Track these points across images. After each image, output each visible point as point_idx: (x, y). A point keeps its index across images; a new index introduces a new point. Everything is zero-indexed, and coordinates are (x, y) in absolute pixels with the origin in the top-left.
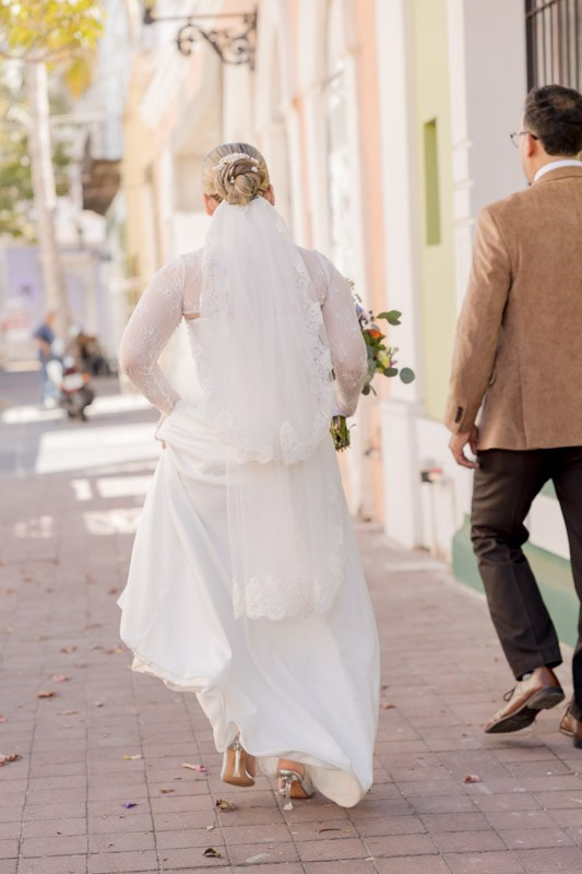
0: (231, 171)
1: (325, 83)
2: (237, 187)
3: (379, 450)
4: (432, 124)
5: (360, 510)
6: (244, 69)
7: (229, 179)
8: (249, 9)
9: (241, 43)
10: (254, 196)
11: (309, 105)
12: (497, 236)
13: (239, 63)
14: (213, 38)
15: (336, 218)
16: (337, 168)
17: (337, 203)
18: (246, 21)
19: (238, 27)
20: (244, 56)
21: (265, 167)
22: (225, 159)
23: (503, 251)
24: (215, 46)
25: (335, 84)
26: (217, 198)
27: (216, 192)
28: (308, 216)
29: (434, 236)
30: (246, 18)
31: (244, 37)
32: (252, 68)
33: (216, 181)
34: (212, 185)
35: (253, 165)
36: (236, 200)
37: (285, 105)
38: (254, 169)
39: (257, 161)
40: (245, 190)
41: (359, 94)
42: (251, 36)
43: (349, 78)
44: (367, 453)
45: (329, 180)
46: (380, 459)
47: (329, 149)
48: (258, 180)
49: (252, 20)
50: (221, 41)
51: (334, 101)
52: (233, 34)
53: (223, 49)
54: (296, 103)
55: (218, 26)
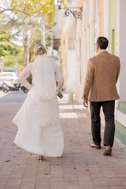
0: (39, 50)
1: (94, 22)
2: (41, 52)
7: (39, 51)
8: (82, 7)
9: (79, 14)
10: (44, 53)
11: (91, 27)
12: (91, 64)
13: (79, 18)
14: (73, 13)
18: (80, 9)
19: (79, 10)
20: (80, 17)
21: (44, 48)
22: (38, 47)
23: (93, 67)
24: (74, 14)
26: (37, 54)
27: (37, 53)
28: (90, 51)
31: (80, 13)
32: (81, 19)
33: (37, 52)
34: (36, 52)
35: (43, 48)
36: (41, 54)
38: (43, 49)
39: (43, 47)
40: (42, 53)
41: (100, 24)
42: (81, 12)
43: (98, 21)
48: (44, 50)
50: (75, 13)
52: (77, 12)
53: (75, 15)
54: (88, 26)
55: (75, 10)
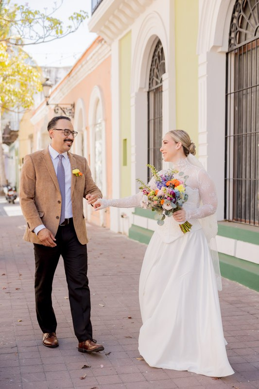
1: (95, 125)
3: (109, 211)
4: (126, 140)
5: (103, 225)
8: (73, 103)
9: (71, 111)
11: (91, 130)
13: (70, 116)
15: (97, 156)
16: (98, 145)
17: (97, 153)
19: (70, 107)
20: (71, 114)
25: (98, 125)
29: (125, 164)
30: (72, 105)
31: (71, 110)
32: (73, 117)
37: (84, 128)
41: (106, 130)
42: (73, 110)
44: (106, 212)
45: (95, 148)
46: (109, 213)
47: (95, 140)
49: (73, 106)
50: (65, 110)
51: (97, 129)
52: (68, 109)
53: (66, 112)
54: (87, 128)
55: (65, 106)
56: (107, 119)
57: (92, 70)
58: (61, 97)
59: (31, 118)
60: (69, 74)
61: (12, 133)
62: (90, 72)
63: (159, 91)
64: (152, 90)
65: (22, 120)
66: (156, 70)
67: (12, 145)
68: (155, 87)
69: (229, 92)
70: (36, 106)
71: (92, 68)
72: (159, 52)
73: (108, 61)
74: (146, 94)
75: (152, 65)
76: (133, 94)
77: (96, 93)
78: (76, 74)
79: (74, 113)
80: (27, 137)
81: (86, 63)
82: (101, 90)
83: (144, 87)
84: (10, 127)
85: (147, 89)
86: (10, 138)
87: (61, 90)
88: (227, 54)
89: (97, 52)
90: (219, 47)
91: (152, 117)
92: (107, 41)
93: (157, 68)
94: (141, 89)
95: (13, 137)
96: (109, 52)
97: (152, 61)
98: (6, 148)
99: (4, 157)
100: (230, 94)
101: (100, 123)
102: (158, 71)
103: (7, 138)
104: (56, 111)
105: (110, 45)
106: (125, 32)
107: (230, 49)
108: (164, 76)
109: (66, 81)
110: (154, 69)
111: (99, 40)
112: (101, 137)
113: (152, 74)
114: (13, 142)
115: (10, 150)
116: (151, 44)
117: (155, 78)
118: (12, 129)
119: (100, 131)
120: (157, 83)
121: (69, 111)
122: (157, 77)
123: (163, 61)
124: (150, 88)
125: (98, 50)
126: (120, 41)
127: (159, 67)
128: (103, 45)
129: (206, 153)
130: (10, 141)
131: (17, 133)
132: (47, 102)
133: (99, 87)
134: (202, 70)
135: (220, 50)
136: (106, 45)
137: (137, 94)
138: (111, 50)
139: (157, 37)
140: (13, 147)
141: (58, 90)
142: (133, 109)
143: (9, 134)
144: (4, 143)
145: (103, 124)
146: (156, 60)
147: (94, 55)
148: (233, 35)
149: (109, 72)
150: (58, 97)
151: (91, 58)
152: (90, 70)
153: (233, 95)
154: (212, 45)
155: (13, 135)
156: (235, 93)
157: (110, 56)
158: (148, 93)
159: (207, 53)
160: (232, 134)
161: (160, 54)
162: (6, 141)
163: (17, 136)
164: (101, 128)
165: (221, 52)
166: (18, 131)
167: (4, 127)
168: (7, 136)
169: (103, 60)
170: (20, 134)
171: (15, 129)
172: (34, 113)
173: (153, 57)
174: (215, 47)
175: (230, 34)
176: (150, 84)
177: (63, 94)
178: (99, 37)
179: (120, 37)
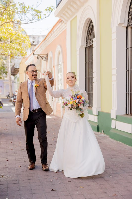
1: (58, 65)
5: (62, 117)
6: (45, 61)
8: (47, 54)
9: (46, 58)
11: (56, 68)
15: (59, 81)
16: (59, 75)
17: (59, 80)
19: (45, 56)
20: (46, 60)
25: (60, 65)
31: (46, 57)
32: (47, 61)
37: (52, 67)
41: (64, 68)
42: (47, 57)
45: (58, 77)
47: (58, 73)
49: (47, 55)
50: (43, 58)
51: (59, 67)
52: (44, 57)
53: (43, 59)
54: (54, 67)
55: (42, 56)
56: (64, 62)
57: (56, 37)
58: (41, 51)
59: (25, 62)
60: (45, 39)
61: (16, 70)
62: (55, 38)
63: (91, 47)
64: (88, 47)
65: (21, 63)
66: (89, 36)
67: (16, 76)
68: (89, 45)
69: (128, 47)
70: (28, 56)
71: (57, 35)
72: (91, 27)
73: (65, 32)
74: (85, 48)
75: (87, 34)
76: (78, 49)
77: (59, 49)
78: (48, 39)
79: (47, 59)
80: (23, 72)
81: (53, 33)
82: (61, 47)
83: (83, 45)
84: (14, 67)
85: (85, 46)
86: (15, 72)
87: (41, 47)
88: (127, 27)
89: (59, 27)
90: (123, 24)
91: (87, 61)
92: (64, 21)
93: (90, 35)
94: (82, 46)
95: (16, 72)
96: (65, 27)
97: (88, 32)
98: (13, 77)
99: (12, 82)
100: (129, 48)
101: (61, 64)
102: (91, 37)
103: (13, 72)
104: (38, 58)
105: (66, 24)
106: (73, 17)
107: (129, 25)
108: (94, 39)
109: (43, 42)
110: (89, 35)
111: (60, 21)
112: (61, 71)
113: (88, 38)
114: (16, 74)
115: (15, 79)
116: (87, 23)
117: (89, 41)
118: (16, 68)
119: (61, 68)
120: (90, 43)
121: (45, 58)
122: (90, 40)
123: (93, 32)
124: (86, 45)
125: (60, 26)
126: (71, 21)
127: (91, 35)
128: (62, 23)
129: (116, 79)
130: (15, 74)
131: (18, 70)
132: (34, 54)
133: (60, 45)
134: (114, 36)
135: (123, 25)
136: (64, 24)
137: (80, 49)
138: (66, 26)
139: (90, 19)
140: (16, 77)
141: (39, 47)
142: (78, 57)
143: (14, 70)
144: (11, 75)
145: (62, 64)
146: (90, 31)
147: (57, 29)
148: (130, 17)
149: (65, 38)
150: (39, 51)
151: (56, 30)
152: (56, 36)
153: (130, 49)
154: (119, 23)
155: (16, 71)
156: (131, 48)
157: (66, 29)
158: (86, 48)
159: (116, 27)
160: (130, 69)
161: (92, 28)
162: (13, 74)
163: (18, 71)
164: (61, 67)
165: (124, 26)
166: (19, 69)
167: (12, 67)
168: (13, 71)
169: (62, 31)
170: (19, 70)
171: (17, 68)
172: (27, 59)
173: (88, 30)
174: (120, 24)
175: (128, 17)
176: (86, 44)
177: (42, 49)
178: (60, 19)
179: (71, 19)
